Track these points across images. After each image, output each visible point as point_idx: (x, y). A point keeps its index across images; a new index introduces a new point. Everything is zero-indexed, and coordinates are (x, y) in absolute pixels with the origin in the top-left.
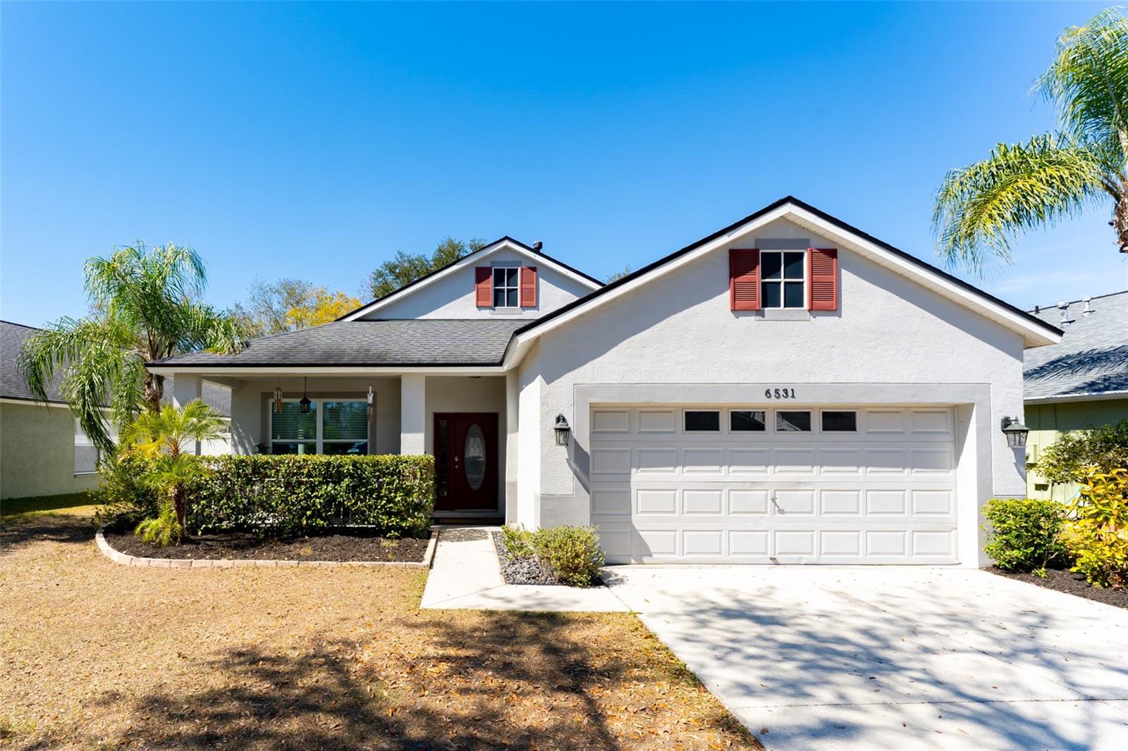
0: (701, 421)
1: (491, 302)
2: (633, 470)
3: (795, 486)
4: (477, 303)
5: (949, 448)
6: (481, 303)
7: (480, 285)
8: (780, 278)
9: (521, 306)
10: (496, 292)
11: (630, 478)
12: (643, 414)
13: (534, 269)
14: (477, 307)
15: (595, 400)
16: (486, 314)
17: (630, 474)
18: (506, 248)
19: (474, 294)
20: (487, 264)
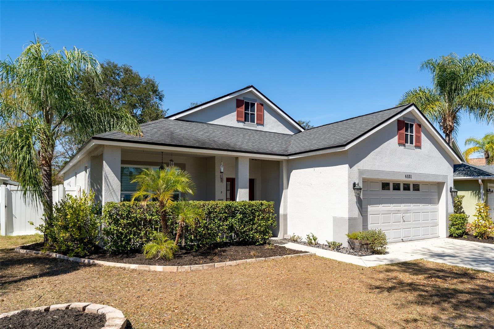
0: (385, 186)
1: (243, 120)
2: (369, 206)
3: (407, 211)
4: (237, 119)
5: (437, 197)
6: (239, 119)
7: (239, 109)
8: (408, 133)
9: (257, 123)
10: (246, 113)
11: (367, 210)
12: (371, 183)
13: (262, 105)
14: (237, 120)
15: (364, 177)
16: (241, 125)
17: (367, 208)
18: (251, 92)
19: (235, 113)
20: (242, 98)
